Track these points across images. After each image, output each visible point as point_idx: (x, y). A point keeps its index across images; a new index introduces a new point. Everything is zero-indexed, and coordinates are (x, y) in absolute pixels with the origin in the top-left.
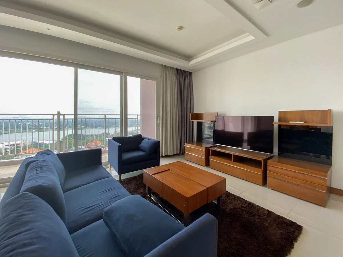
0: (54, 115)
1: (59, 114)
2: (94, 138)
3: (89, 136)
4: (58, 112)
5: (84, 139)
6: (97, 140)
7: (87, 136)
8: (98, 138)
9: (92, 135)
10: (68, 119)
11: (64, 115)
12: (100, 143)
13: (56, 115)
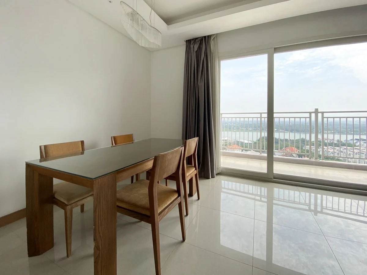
0: (310, 113)
1: (316, 112)
2: (289, 143)
3: (282, 140)
4: (316, 109)
5: (278, 143)
6: (293, 147)
7: (281, 140)
8: (295, 144)
9: (286, 140)
10: (327, 118)
11: (323, 113)
12: (297, 151)
13: (313, 112)
